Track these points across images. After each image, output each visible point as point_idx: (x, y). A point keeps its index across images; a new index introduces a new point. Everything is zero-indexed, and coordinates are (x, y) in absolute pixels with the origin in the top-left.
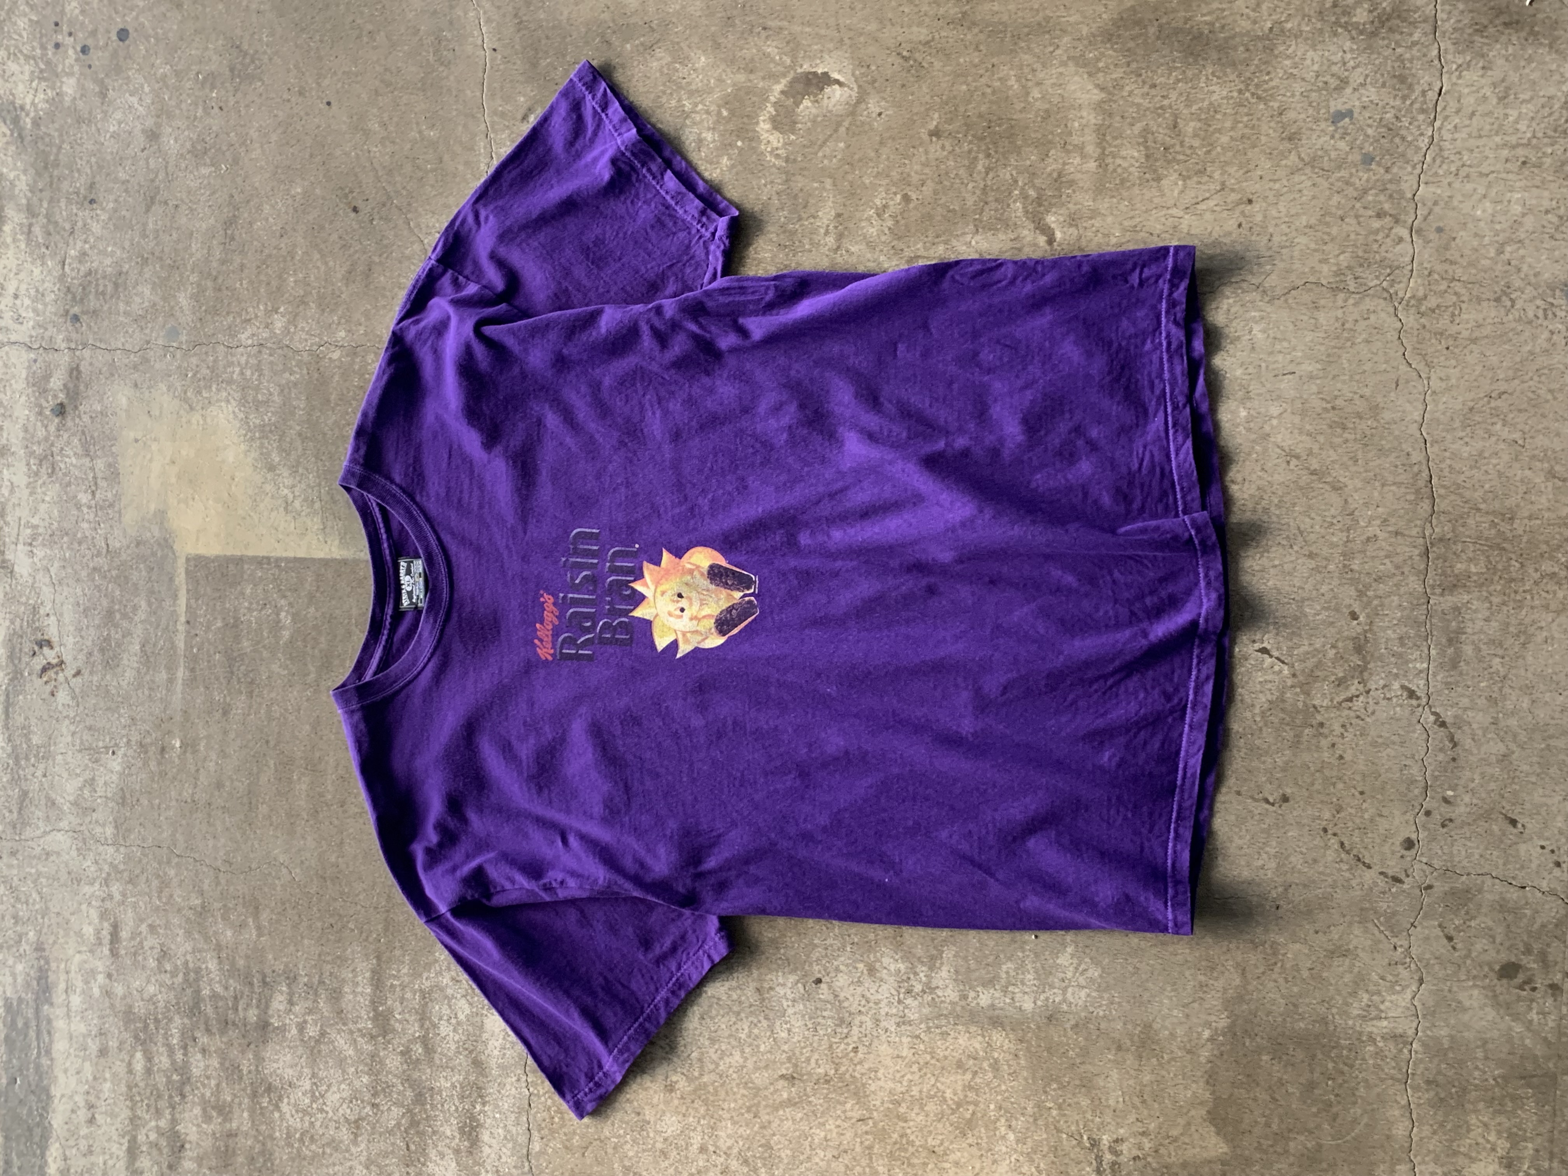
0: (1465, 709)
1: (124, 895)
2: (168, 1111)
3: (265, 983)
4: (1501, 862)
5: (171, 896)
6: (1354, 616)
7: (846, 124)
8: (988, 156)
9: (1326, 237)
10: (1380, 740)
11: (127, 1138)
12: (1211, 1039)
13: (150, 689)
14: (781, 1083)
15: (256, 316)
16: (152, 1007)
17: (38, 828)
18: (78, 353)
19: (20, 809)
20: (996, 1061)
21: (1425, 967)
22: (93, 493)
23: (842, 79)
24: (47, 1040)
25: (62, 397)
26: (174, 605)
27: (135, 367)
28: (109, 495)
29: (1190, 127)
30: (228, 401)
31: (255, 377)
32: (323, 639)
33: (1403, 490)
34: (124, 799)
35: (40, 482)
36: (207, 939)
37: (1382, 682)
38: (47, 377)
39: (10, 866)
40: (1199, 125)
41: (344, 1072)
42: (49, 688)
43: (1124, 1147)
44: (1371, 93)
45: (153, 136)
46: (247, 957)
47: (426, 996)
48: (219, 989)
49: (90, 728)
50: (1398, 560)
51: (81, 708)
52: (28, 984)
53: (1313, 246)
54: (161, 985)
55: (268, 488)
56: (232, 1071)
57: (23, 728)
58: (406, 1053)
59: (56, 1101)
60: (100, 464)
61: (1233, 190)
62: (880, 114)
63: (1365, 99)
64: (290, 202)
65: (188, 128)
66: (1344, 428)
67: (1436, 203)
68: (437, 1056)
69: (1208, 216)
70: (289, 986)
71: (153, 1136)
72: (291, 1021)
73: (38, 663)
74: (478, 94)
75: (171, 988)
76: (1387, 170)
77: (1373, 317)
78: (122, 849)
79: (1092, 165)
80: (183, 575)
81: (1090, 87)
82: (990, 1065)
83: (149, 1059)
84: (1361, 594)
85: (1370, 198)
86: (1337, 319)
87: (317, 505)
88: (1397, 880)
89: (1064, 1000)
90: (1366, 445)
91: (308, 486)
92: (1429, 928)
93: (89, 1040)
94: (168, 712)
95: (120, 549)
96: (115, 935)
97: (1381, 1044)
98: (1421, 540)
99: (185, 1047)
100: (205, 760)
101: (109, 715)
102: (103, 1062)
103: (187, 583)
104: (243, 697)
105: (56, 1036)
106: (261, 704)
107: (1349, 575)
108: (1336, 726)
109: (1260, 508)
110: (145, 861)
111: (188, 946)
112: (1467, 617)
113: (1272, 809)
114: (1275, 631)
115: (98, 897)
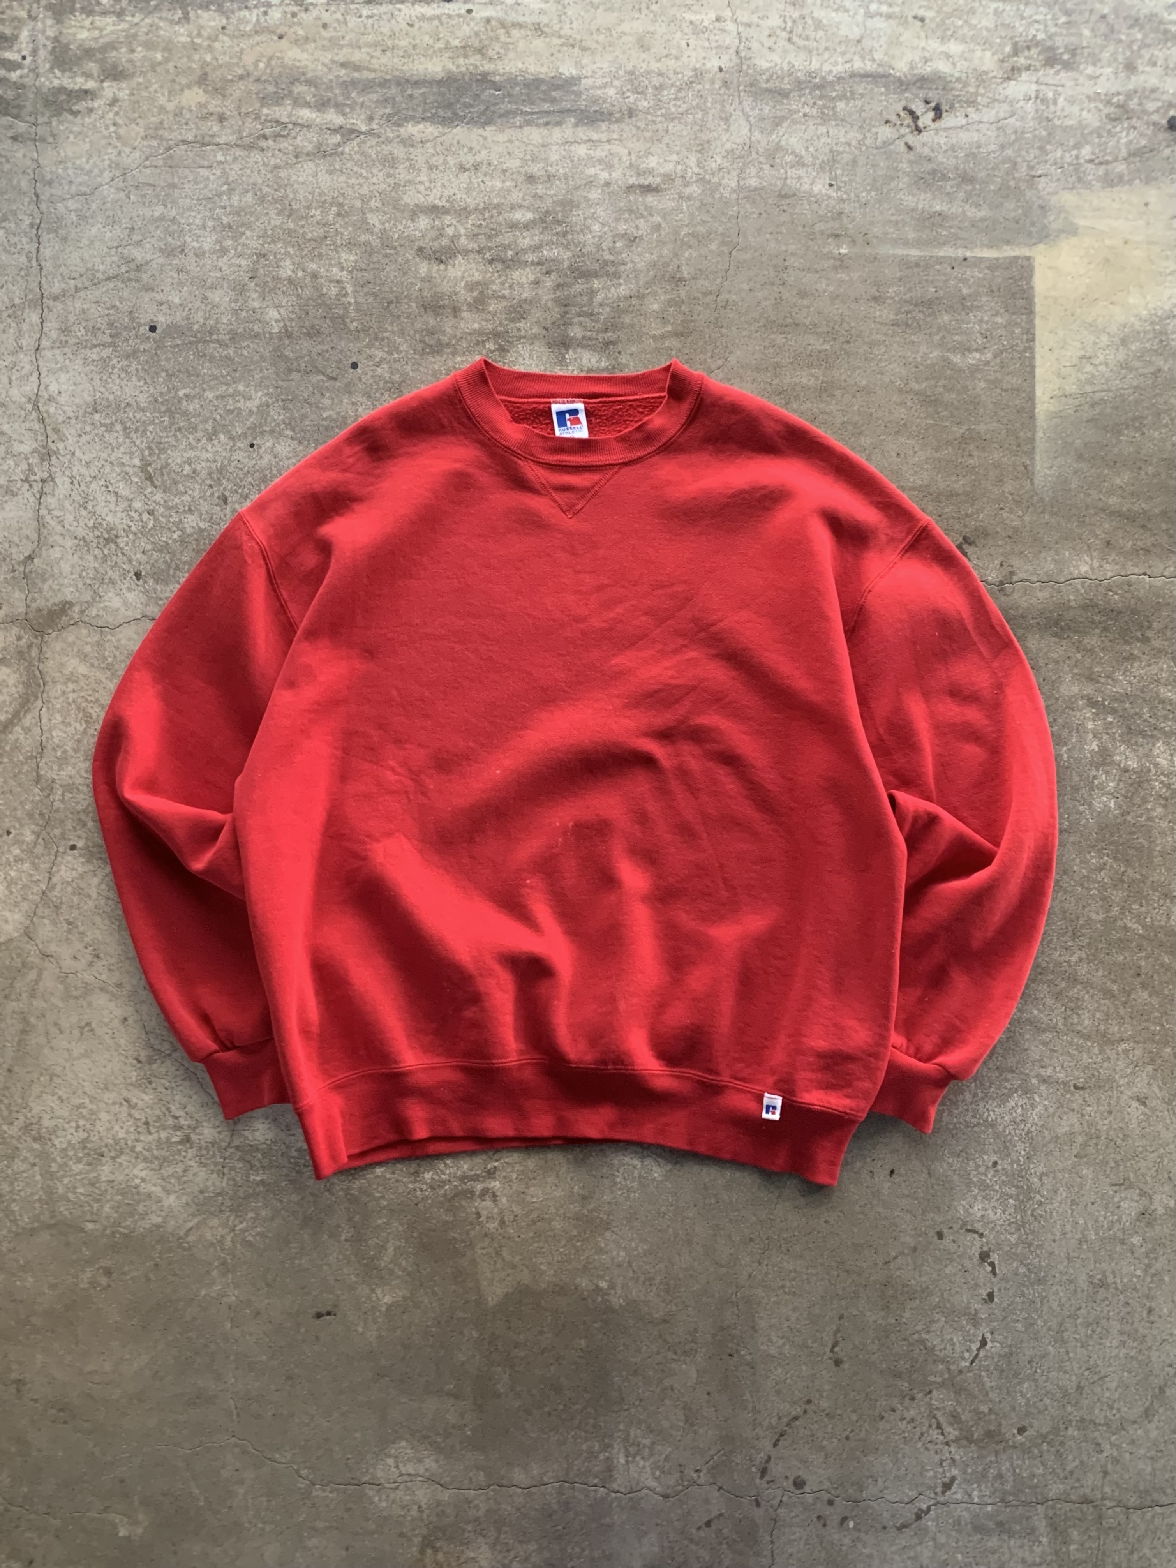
0: (934, 1539)
1: (689, 198)
2: (475, 246)
3: (607, 344)
5: (690, 247)
6: (1021, 1430)
10: (900, 1455)
11: (447, 205)
12: (598, 1288)
13: (897, 222)
16: (578, 228)
17: (753, 109)
19: (770, 91)
21: (680, 1501)
22: (1091, 161)
24: (541, 121)
26: (983, 246)
28: (1090, 177)
32: (953, 396)
33: (1148, 1477)
34: (786, 196)
35: (1101, 106)
36: (648, 285)
37: (957, 1457)
39: (712, 82)
42: (893, 118)
43: (488, 1203)
46: (632, 326)
48: (599, 297)
49: (855, 161)
50: (1079, 1474)
51: (875, 151)
52: (595, 101)
54: (600, 237)
55: (1104, 339)
56: (518, 312)
57: (852, 93)
59: (481, 131)
60: (1121, 167)
73: (919, 107)
75: (599, 247)
78: (734, 196)
80: (1013, 254)
83: (527, 226)
84: (1044, 1437)
87: (1088, 389)
91: (1108, 380)
92: (717, 1504)
93: (542, 165)
94: (875, 241)
95: (1036, 189)
96: (648, 189)
97: (601, 1457)
98: (1100, 1496)
99: (539, 264)
100: (828, 279)
101: (869, 181)
102: (521, 179)
103: (1005, 258)
104: (892, 317)
105: (544, 131)
106: (886, 334)
107: (1062, 1427)
108: (912, 1412)
109: (1125, 1338)
110: (724, 219)
111: (641, 265)
112: (1026, 1541)
113: (828, 1350)
114: (1002, 1353)
115: (685, 171)
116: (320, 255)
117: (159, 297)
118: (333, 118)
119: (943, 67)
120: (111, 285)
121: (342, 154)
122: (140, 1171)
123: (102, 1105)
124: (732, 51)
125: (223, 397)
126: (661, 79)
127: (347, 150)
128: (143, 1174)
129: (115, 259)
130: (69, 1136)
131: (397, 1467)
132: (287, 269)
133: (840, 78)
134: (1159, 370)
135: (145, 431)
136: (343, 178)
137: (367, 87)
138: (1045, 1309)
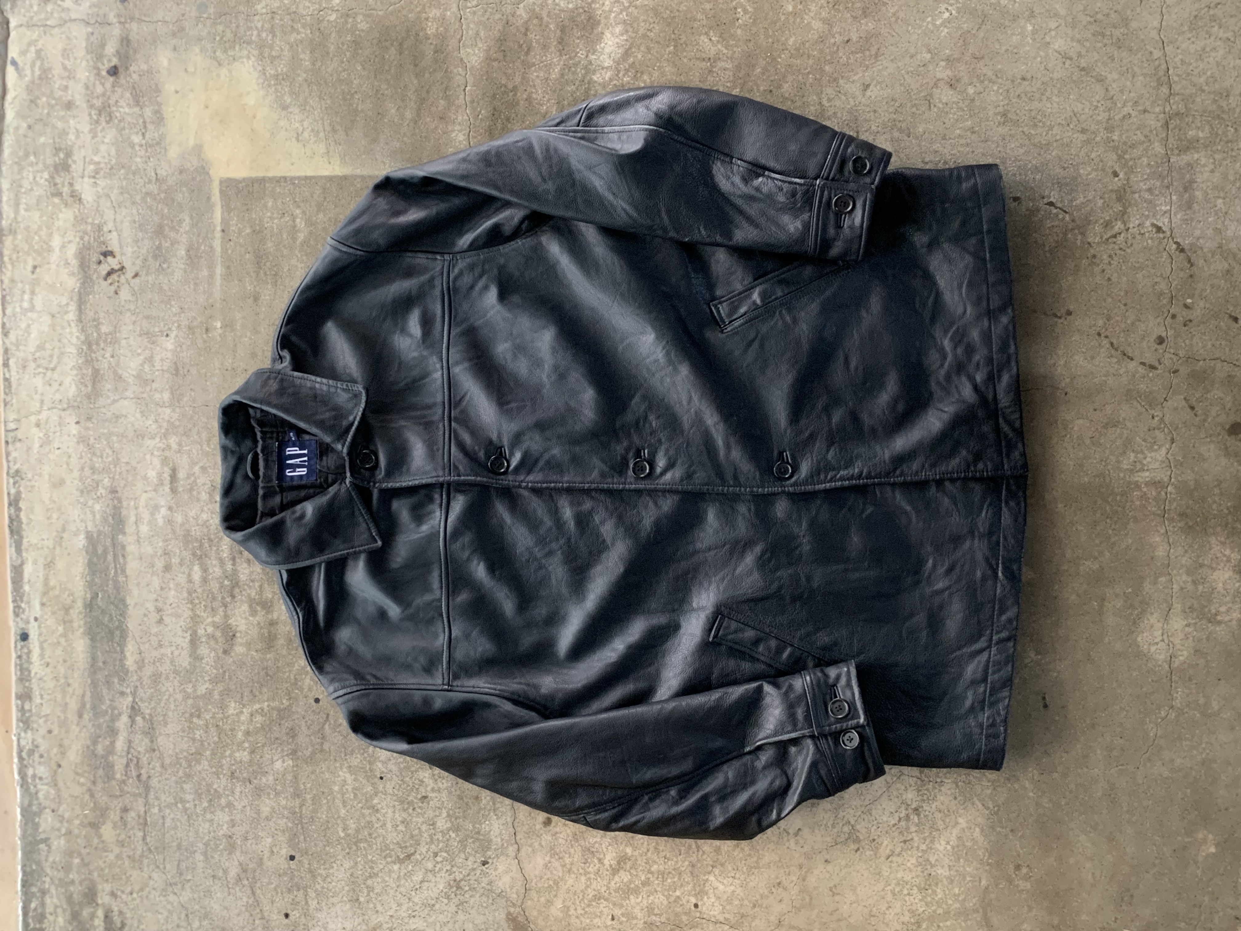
0: (1198, 239)
1: (180, 445)
2: (221, 609)
4: (1227, 349)
6: (1116, 174)
10: (1137, 265)
11: (189, 632)
13: (195, 284)
16: (205, 530)
17: (108, 397)
18: (127, 26)
19: (94, 384)
21: (1175, 430)
22: (143, 135)
24: (122, 561)
25: (115, 61)
26: (212, 218)
27: (174, 35)
28: (156, 135)
30: (249, 58)
31: (270, 37)
33: (1148, 79)
34: (177, 370)
35: (100, 128)
37: (1137, 222)
38: (103, 46)
39: (87, 429)
42: (113, 288)
49: (147, 317)
50: (1146, 131)
51: (140, 302)
52: (105, 520)
54: (212, 513)
55: (282, 123)
57: (94, 320)
59: (130, 608)
60: (148, 112)
66: (1103, 35)
71: (210, 630)
73: (104, 269)
78: (178, 410)
80: (218, 194)
83: (205, 570)
84: (1120, 157)
87: (322, 135)
88: (1152, 367)
90: (1120, 47)
91: (315, 120)
92: (1177, 401)
93: (156, 560)
94: (210, 301)
95: (166, 177)
96: (173, 477)
97: (1145, 489)
98: (1162, 116)
99: (233, 559)
100: (241, 336)
101: (163, 306)
102: (168, 576)
103: (221, 200)
104: (269, 287)
105: (129, 558)
107: (1112, 144)
108: (1105, 257)
109: (1044, 98)
110: (196, 418)
112: (1197, 170)
113: (1060, 321)
114: (1058, 189)
115: (159, 448)
116: (232, 730)
117: (267, 854)
118: (123, 722)
119: (71, 250)
120: (258, 892)
121: (150, 715)
122: (941, 846)
123: (892, 876)
124: (63, 414)
125: (344, 803)
126: (86, 469)
127: (148, 711)
128: (943, 843)
129: (238, 889)
130: (916, 901)
131: (1157, 644)
132: (243, 755)
133: (83, 331)
134: (306, 80)
135: (372, 861)
136: (170, 714)
137: (97, 698)
138: (1024, 158)
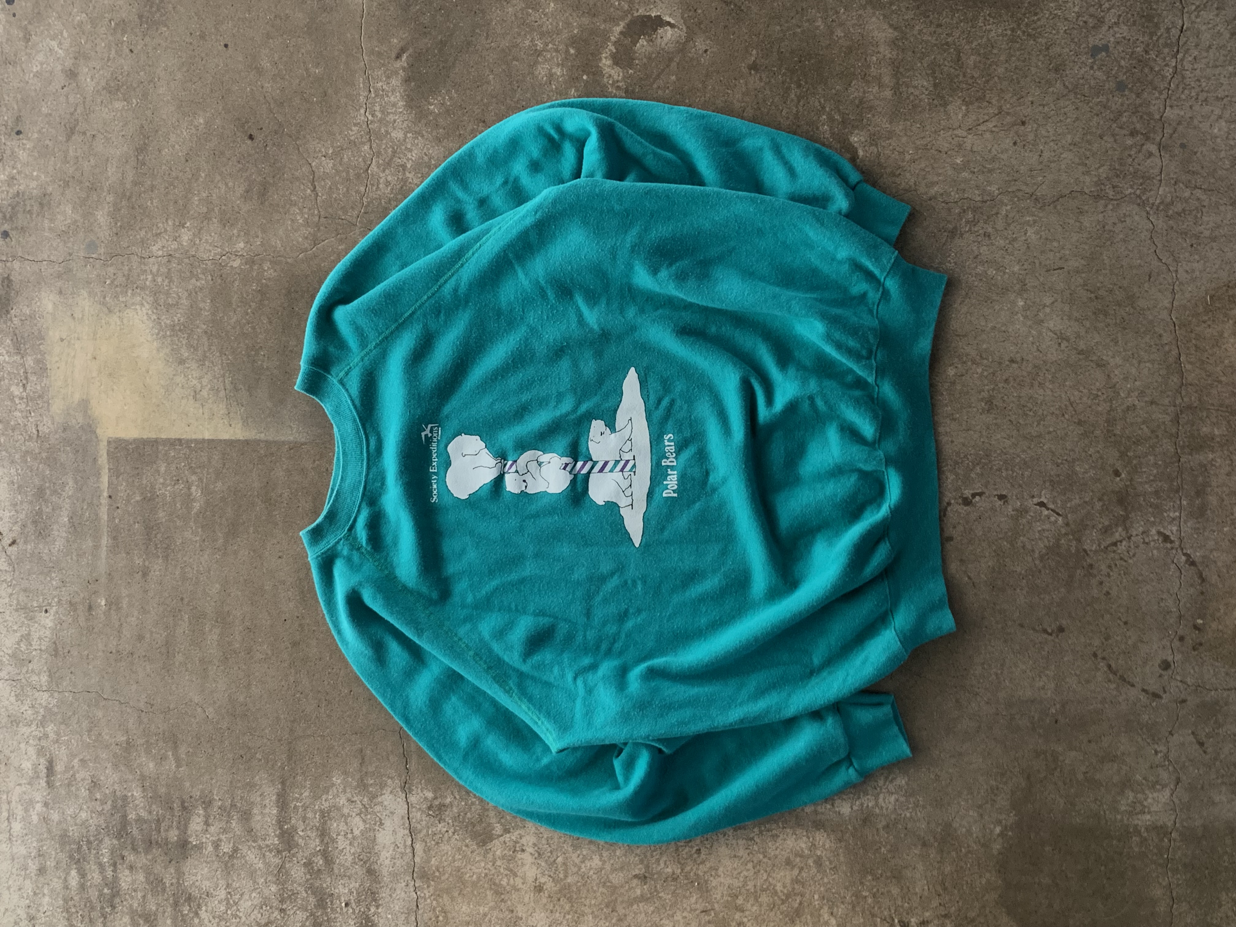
0: (1212, 550)
1: (58, 734)
2: (100, 921)
3: (184, 808)
5: (100, 734)
6: (1117, 473)
7: (677, 59)
8: (799, 86)
9: (1088, 153)
10: (1140, 578)
12: (1001, 834)
13: (78, 555)
14: (635, 881)
15: (166, 231)
16: (84, 831)
18: (9, 264)
20: (819, 858)
21: (1181, 769)
23: (672, 22)
26: (98, 481)
27: (59, 276)
28: (39, 388)
29: (972, 60)
30: (142, 305)
31: (166, 283)
32: (229, 510)
33: (1156, 366)
34: (56, 651)
36: (132, 771)
37: (1141, 529)
40: (978, 59)
41: (255, 882)
44: (1123, 30)
45: (72, 74)
46: (168, 786)
47: (325, 815)
48: (143, 814)
49: (25, 590)
50: (1153, 425)
51: (17, 573)
53: (1077, 160)
54: (92, 812)
55: (179, 379)
56: (156, 884)
58: (309, 865)
60: (30, 361)
61: (1008, 114)
62: (706, 51)
63: (1118, 35)
64: (193, 131)
65: (102, 68)
66: (1105, 314)
67: (1179, 123)
68: (336, 867)
69: (988, 135)
70: (205, 809)
72: (207, 839)
74: (357, 36)
75: (100, 813)
76: (1138, 95)
77: (1128, 219)
78: (56, 694)
79: (888, 93)
80: (105, 455)
81: (886, 26)
82: (815, 862)
83: (82, 875)
84: (1123, 455)
85: (1124, 119)
86: (1099, 222)
87: (222, 394)
89: (877, 805)
90: (1125, 329)
91: (214, 377)
92: (1184, 735)
93: (29, 861)
94: (94, 575)
95: (49, 434)
96: (50, 769)
97: (1145, 834)
98: (1172, 408)
99: (115, 865)
100: (127, 616)
101: (42, 577)
102: (41, 879)
103: (109, 462)
104: (160, 561)
106: (176, 566)
107: (1113, 439)
108: (1103, 567)
109: (1036, 384)
110: (76, 705)
111: (116, 777)
112: (1212, 472)
113: (1050, 638)
114: (1051, 488)
115: (34, 737)
134: (206, 332)
138: (1011, 451)
